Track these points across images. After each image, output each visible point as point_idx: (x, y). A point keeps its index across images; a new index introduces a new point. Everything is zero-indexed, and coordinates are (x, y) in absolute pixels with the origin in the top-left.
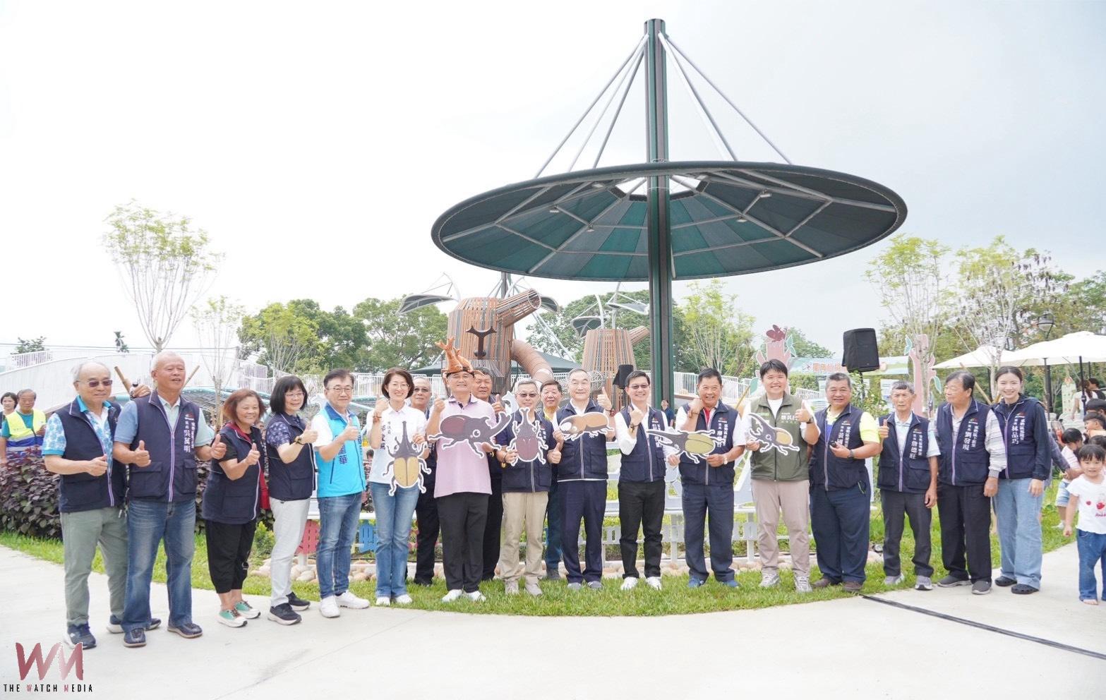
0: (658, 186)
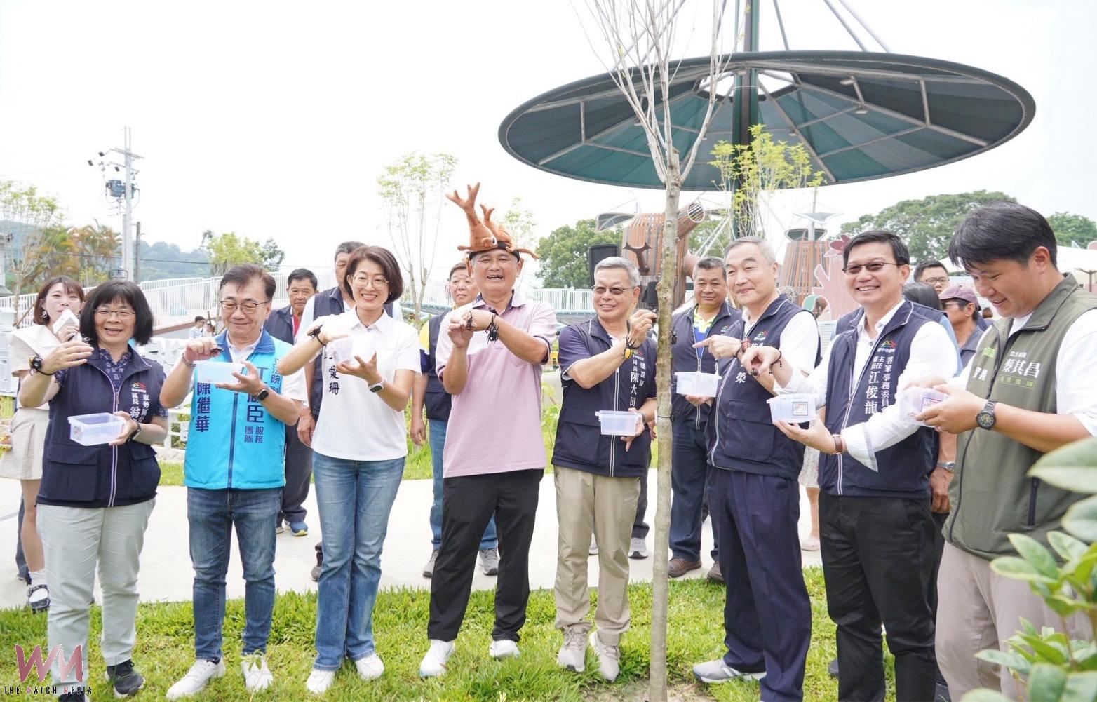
0: (741, 84)
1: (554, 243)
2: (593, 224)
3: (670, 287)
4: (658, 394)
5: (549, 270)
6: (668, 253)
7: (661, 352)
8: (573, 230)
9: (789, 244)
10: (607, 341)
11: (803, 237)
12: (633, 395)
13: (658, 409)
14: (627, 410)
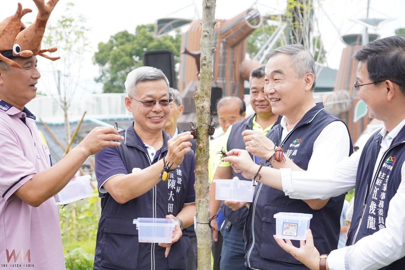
1: (112, 47)
2: (152, 28)
3: (208, 96)
4: (197, 200)
5: (108, 75)
6: (204, 62)
7: (199, 159)
8: (131, 35)
9: (344, 50)
10: (142, 149)
11: (358, 42)
12: (171, 202)
13: (197, 216)
14: (164, 217)
